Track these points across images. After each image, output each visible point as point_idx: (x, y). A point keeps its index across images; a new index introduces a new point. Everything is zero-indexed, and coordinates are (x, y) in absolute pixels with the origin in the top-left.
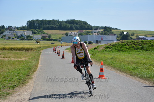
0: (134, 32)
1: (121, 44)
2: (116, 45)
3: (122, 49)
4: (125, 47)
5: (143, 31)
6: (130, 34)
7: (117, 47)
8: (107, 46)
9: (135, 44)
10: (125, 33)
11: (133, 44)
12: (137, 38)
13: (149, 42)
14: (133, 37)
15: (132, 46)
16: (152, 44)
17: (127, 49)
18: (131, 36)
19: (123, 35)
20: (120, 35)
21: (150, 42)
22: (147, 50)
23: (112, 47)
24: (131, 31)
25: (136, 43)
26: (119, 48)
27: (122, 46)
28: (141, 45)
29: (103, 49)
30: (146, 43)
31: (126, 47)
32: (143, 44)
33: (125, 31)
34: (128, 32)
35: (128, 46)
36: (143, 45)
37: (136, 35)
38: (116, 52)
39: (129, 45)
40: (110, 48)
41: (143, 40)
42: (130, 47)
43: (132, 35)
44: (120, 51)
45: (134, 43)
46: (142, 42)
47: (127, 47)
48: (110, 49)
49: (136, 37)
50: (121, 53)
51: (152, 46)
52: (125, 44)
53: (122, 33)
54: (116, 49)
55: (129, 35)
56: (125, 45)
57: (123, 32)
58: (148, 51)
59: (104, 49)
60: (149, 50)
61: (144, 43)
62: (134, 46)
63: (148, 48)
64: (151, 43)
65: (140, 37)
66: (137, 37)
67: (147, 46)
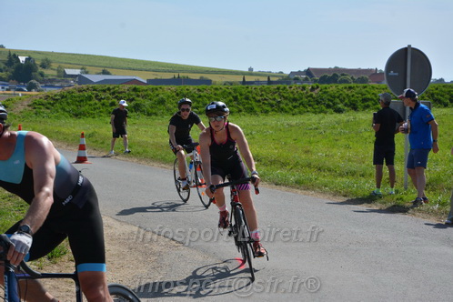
0: (50, 58)
1: (78, 94)
2: (63, 97)
3: (83, 109)
4: (90, 105)
5: (74, 54)
6: (38, 63)
7: (68, 103)
8: (38, 99)
9: (116, 97)
10: (22, 59)
11: (111, 97)
12: (58, 76)
13: (153, 90)
14: (46, 72)
15: (110, 101)
16: (161, 96)
17: (95, 109)
18: (40, 70)
19: (15, 65)
20: (6, 64)
21: (157, 92)
22: (149, 115)
23: (52, 105)
24: (39, 53)
25: (119, 93)
26: (75, 107)
27: (82, 101)
28: (133, 99)
29: (27, 108)
30: (146, 93)
31: (92, 102)
32: (138, 96)
33: (23, 53)
34: (32, 56)
35: (97, 101)
36: (139, 100)
37: (54, 66)
38: (67, 117)
39: (100, 100)
40: (48, 106)
41: (138, 87)
42: (103, 104)
43: (43, 66)
44: (76, 115)
45: (113, 93)
46: (135, 90)
47: (96, 104)
48: (48, 108)
49: (55, 73)
50: (82, 121)
51: (162, 102)
52: (91, 96)
53: (13, 57)
54: (64, 109)
55: (35, 64)
56: (90, 98)
57: (14, 55)
58: (154, 117)
59: (30, 108)
60: (156, 114)
61: (140, 94)
62: (115, 100)
63: (152, 107)
64: (157, 95)
65: (69, 72)
66: (58, 71)
67: (147, 103)
